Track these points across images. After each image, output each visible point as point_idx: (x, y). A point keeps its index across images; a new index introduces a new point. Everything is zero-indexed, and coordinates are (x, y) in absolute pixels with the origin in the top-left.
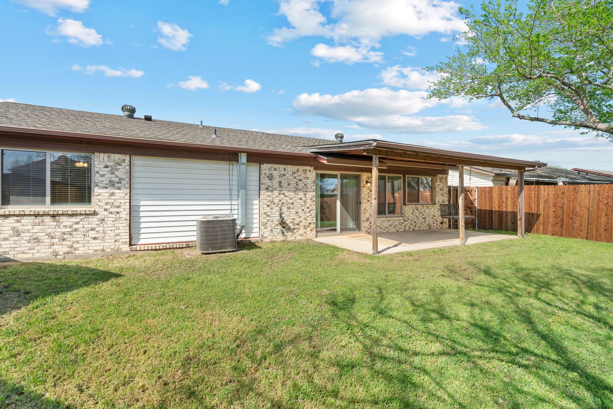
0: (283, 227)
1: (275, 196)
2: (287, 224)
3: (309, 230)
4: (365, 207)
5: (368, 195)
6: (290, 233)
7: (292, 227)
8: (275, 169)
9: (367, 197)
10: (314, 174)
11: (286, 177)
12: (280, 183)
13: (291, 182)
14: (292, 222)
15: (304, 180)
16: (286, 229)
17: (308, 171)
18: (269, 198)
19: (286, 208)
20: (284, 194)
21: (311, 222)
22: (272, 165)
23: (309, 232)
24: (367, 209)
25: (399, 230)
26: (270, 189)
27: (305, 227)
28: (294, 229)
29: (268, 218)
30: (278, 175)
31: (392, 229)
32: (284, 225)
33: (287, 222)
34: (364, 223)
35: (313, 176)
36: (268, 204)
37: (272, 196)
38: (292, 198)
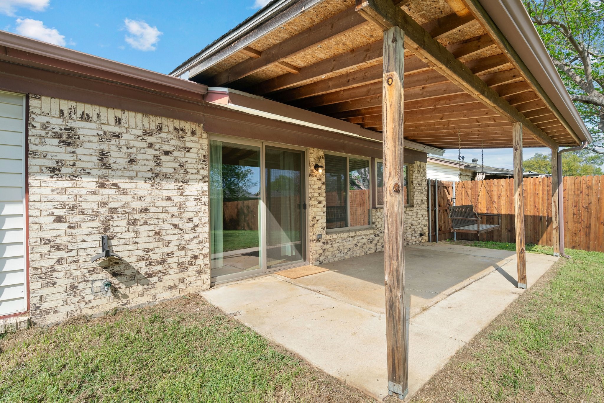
0: (115, 275)
1: (84, 192)
2: (128, 266)
3: (194, 273)
4: (313, 214)
5: (318, 191)
6: (139, 288)
7: (143, 271)
8: (86, 117)
9: (317, 195)
10: (205, 142)
11: (122, 142)
12: (103, 155)
13: (139, 156)
14: (142, 259)
15: (176, 154)
16: (124, 279)
17: (189, 133)
18: (63, 198)
19: (124, 223)
20: (115, 185)
21: (197, 252)
22: (74, 104)
23: (193, 278)
24: (317, 218)
25: (369, 252)
26: (64, 170)
27: (182, 267)
28: (150, 275)
29: (61, 254)
30: (95, 133)
31: (359, 251)
32: (117, 269)
33: (128, 260)
34: (313, 245)
35: (201, 145)
36: (59, 212)
37: (75, 191)
38: (141, 198)
